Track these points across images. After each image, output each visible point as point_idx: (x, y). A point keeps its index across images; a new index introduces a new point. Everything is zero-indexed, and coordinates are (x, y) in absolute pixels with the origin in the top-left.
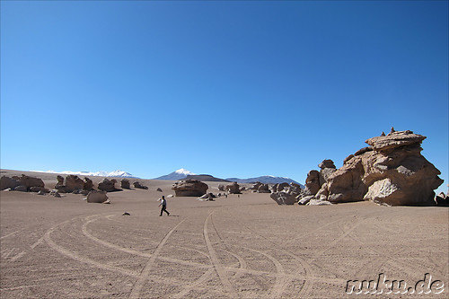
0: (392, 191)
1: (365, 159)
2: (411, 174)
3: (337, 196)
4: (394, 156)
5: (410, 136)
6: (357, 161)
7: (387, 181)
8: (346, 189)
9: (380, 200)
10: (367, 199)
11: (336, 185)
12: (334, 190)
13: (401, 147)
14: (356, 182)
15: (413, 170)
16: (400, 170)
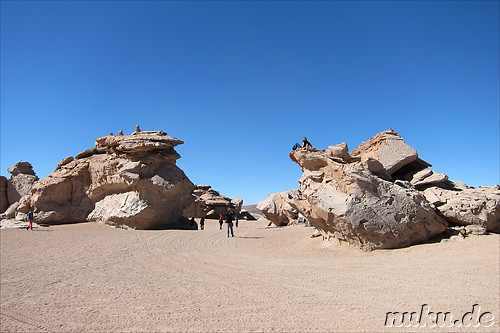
0: (140, 209)
1: (97, 164)
2: (169, 187)
3: (47, 214)
4: (149, 162)
5: (165, 138)
6: (81, 166)
7: (133, 195)
8: (61, 205)
9: (117, 221)
10: (94, 220)
11: (46, 198)
12: (42, 205)
13: (155, 151)
14: (77, 195)
15: (171, 182)
16: (156, 180)
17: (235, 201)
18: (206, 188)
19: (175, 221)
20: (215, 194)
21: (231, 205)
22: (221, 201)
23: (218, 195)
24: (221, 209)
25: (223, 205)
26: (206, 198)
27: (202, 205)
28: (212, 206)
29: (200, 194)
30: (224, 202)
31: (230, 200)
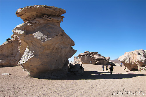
2: (46, 40)
10: (20, 65)
15: (49, 36)
16: (38, 35)
17: (107, 58)
18: (96, 53)
19: (60, 67)
20: (99, 55)
21: (105, 59)
22: (101, 58)
23: (100, 55)
24: (101, 60)
25: (102, 59)
26: (96, 57)
27: (94, 59)
28: (98, 60)
29: (93, 55)
30: (102, 58)
31: (105, 58)
